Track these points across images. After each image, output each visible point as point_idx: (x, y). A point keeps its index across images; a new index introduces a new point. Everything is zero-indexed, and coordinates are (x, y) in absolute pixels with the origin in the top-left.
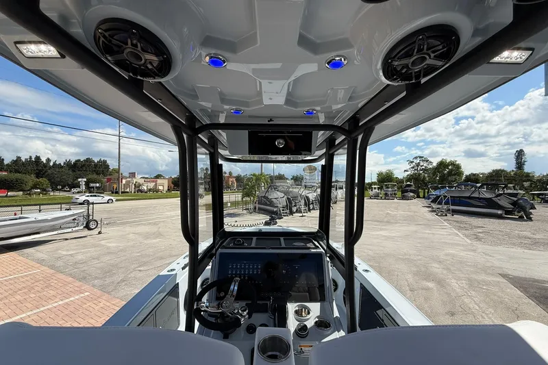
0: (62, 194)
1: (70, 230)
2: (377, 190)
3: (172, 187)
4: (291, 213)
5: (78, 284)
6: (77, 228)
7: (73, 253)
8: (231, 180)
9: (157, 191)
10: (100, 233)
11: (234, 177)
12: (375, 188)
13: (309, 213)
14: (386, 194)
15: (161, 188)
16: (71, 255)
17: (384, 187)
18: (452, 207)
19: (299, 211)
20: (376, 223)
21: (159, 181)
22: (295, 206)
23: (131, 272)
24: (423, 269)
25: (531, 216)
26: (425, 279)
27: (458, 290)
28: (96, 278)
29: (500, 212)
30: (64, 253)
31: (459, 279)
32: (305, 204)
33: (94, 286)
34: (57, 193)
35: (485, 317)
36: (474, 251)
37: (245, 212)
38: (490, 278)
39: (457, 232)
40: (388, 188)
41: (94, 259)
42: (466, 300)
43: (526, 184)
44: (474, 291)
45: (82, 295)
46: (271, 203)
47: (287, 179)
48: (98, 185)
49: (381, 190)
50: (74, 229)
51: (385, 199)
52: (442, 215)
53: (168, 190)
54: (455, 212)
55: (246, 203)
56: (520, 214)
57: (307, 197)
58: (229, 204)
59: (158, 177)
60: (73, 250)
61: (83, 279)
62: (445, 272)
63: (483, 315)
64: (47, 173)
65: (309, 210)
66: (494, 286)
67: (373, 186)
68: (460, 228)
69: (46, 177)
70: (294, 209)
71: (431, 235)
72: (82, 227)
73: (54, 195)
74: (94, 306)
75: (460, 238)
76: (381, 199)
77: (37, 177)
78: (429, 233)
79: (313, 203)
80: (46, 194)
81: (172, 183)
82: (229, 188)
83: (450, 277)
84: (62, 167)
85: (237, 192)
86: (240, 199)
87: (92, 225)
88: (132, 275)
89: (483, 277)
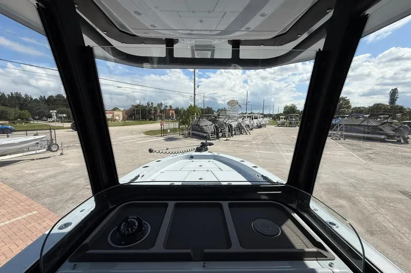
0: (40, 122)
1: (34, 152)
2: (283, 120)
3: (126, 117)
4: (218, 137)
5: (30, 201)
6: (40, 151)
7: (35, 171)
8: (171, 112)
9: (115, 120)
10: (62, 154)
11: (174, 110)
12: (282, 118)
13: (232, 137)
14: (290, 123)
15: (117, 118)
16: (33, 174)
17: (289, 118)
18: (344, 133)
19: (224, 136)
20: (286, 146)
21: (116, 113)
22: (221, 132)
23: (81, 190)
24: (333, 187)
25: (408, 140)
26: (337, 197)
27: (369, 208)
28: (48, 196)
29: (383, 137)
30: (27, 172)
31: (365, 196)
32: (229, 131)
33: (44, 204)
34: (36, 122)
35: (403, 237)
36: (370, 169)
37: (181, 136)
38: (394, 196)
39: (352, 153)
40: (292, 118)
41: (50, 177)
42: (379, 218)
43: (399, 115)
44: (383, 208)
45: (31, 214)
46: (202, 130)
47: (214, 111)
48: (65, 115)
49: (286, 120)
50: (38, 151)
51: (289, 126)
52: (336, 139)
53: (123, 119)
54: (347, 137)
55: (183, 130)
56: (398, 139)
57: (231, 125)
58: (169, 131)
59: (115, 109)
60: (36, 169)
61: (36, 197)
62: (352, 189)
63: (401, 235)
64: (28, 107)
65: (232, 135)
66: (399, 203)
67: (281, 117)
68: (353, 150)
69: (27, 109)
70: (220, 135)
71: (332, 156)
72: (45, 150)
73: (33, 123)
74: (37, 226)
75: (355, 157)
76: (286, 126)
77: (21, 109)
78: (329, 154)
79: (235, 130)
80: (27, 123)
81: (126, 114)
82: (169, 118)
83: (358, 194)
84: (38, 102)
85: (175, 121)
86: (177, 126)
87: (54, 148)
88: (80, 193)
89: (385, 194)
